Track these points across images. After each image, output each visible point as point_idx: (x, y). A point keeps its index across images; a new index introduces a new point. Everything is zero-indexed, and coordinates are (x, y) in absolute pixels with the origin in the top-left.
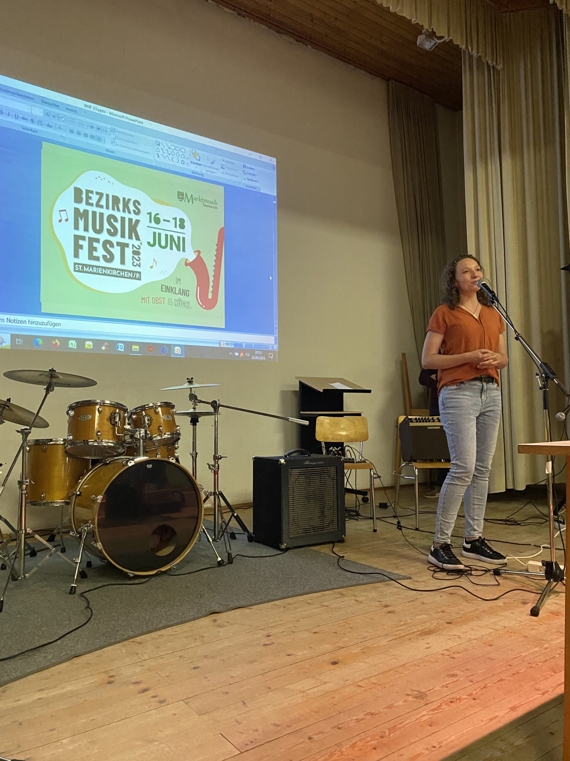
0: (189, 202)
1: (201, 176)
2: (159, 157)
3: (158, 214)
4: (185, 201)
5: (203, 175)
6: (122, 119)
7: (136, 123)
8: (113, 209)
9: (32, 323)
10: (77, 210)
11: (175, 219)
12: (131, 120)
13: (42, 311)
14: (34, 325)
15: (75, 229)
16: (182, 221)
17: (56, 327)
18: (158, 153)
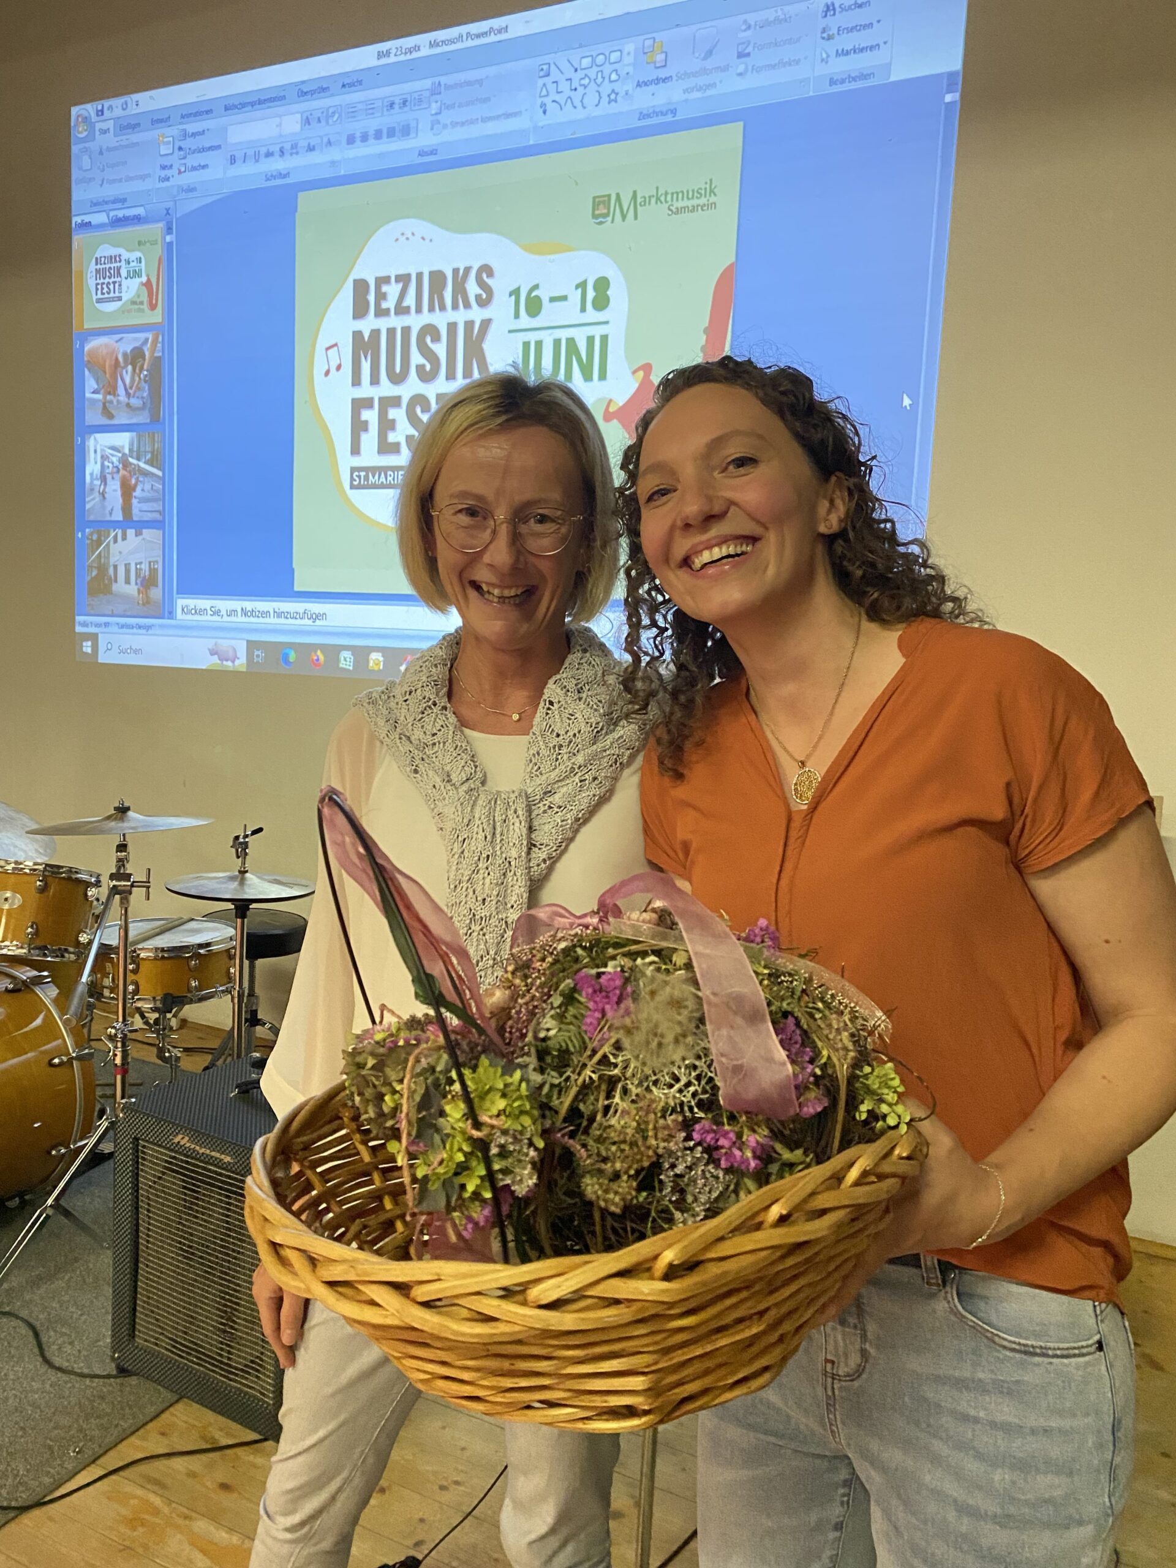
0: (624, 217)
1: (669, 118)
2: (545, 112)
3: (536, 287)
4: (613, 221)
5: (674, 112)
6: (459, 46)
7: (493, 38)
8: (431, 309)
9: (279, 614)
10: (357, 335)
11: (582, 286)
12: (478, 36)
13: (296, 589)
14: (282, 621)
15: (353, 385)
16: (602, 285)
17: (318, 622)
18: (545, 100)
